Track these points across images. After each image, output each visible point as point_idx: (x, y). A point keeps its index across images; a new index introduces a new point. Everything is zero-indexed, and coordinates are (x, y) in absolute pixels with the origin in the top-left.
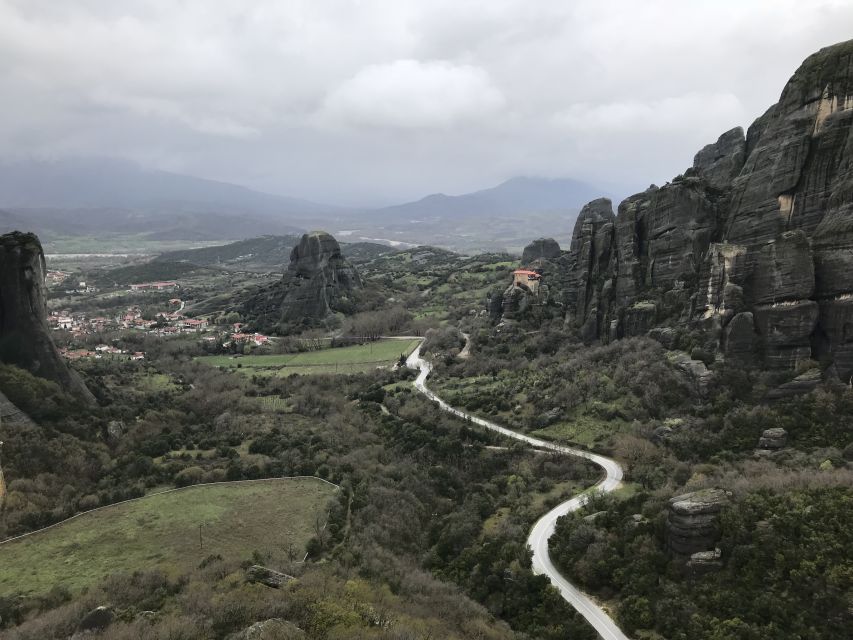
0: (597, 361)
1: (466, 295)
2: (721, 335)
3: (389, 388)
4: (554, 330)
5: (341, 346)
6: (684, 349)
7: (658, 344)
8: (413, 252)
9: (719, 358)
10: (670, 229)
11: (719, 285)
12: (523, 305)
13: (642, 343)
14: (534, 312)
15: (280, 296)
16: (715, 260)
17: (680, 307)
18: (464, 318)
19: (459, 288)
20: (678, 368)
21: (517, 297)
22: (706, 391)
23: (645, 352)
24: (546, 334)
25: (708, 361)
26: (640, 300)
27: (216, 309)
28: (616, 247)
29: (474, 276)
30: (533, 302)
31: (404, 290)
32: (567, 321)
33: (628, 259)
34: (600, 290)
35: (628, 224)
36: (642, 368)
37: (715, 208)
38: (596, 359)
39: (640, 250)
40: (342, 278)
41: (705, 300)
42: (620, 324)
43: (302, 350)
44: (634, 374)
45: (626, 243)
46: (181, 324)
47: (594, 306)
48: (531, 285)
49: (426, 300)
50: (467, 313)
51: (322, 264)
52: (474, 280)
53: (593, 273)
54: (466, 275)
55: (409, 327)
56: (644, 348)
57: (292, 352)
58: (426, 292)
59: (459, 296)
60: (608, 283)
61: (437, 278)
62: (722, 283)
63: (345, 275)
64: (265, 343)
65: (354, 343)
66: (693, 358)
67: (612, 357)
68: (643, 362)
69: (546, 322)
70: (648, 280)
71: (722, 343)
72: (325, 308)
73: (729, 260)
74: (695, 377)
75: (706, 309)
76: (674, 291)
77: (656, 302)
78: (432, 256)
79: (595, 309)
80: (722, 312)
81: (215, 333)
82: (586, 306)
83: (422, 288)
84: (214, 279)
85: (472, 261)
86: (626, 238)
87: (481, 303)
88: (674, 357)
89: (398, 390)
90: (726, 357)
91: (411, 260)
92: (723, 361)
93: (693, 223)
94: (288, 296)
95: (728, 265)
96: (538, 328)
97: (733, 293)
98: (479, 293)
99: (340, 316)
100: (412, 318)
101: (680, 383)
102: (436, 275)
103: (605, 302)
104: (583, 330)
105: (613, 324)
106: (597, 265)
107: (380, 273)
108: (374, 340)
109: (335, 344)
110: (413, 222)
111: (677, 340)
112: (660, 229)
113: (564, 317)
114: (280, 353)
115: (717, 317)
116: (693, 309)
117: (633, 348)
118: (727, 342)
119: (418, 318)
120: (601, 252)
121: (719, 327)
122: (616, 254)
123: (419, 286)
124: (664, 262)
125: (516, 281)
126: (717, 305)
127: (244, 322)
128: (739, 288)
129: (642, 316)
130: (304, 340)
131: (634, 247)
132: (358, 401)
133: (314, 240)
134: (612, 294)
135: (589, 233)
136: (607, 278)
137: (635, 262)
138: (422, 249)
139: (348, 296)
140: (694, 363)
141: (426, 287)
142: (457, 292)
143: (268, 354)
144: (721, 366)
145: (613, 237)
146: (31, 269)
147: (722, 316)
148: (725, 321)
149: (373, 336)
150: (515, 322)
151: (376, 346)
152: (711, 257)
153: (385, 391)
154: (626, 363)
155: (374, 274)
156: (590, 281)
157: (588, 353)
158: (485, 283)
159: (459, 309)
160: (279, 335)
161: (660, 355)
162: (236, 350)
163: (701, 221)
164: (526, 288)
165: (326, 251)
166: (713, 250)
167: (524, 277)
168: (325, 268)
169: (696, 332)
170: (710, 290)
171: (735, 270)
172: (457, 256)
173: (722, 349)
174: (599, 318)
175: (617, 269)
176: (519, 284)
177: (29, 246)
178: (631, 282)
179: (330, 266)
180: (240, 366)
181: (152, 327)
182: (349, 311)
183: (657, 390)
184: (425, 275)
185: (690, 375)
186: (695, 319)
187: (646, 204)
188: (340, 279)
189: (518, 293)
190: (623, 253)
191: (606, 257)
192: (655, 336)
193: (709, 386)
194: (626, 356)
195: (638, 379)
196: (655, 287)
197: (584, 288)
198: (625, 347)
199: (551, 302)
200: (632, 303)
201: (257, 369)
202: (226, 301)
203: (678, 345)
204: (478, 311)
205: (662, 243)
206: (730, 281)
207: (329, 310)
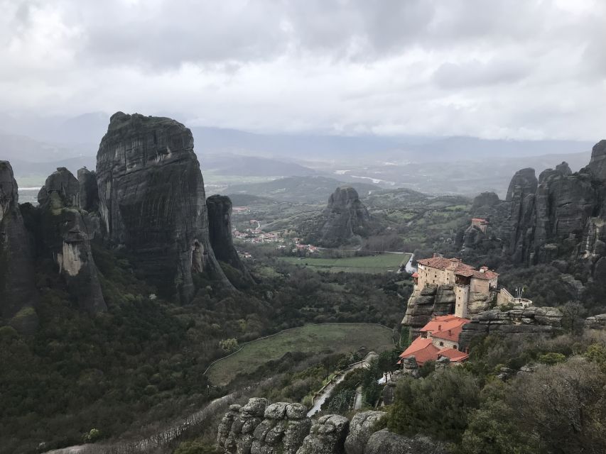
0: (521, 276)
1: (436, 227)
2: (592, 268)
3: (400, 283)
4: (496, 256)
5: (361, 256)
6: (571, 274)
7: (556, 270)
8: (396, 192)
9: (590, 280)
10: (569, 203)
11: (593, 241)
12: (477, 239)
13: (547, 268)
14: (484, 244)
15: (322, 223)
16: (591, 227)
17: (572, 249)
18: (436, 243)
19: (431, 222)
20: (566, 283)
21: (473, 234)
22: (581, 297)
23: (549, 274)
24: (491, 258)
25: (584, 281)
26: (548, 243)
27: (280, 228)
28: (535, 209)
29: (441, 214)
30: (483, 238)
31: (396, 222)
32: (503, 251)
33: (543, 218)
34: (524, 234)
35: (543, 196)
36: (546, 282)
37: (597, 193)
38: (521, 275)
39: (550, 213)
40: (359, 214)
41: (585, 248)
42: (536, 255)
43: (339, 257)
44: (542, 285)
45: (541, 208)
46: (263, 236)
47: (520, 243)
48: (482, 227)
49: (410, 229)
50: (438, 239)
51: (348, 206)
52: (442, 217)
53: (521, 223)
54: (435, 213)
55: (401, 246)
56: (548, 271)
57: (333, 258)
58: (410, 223)
59: (432, 227)
60: (530, 230)
61: (416, 215)
62: (595, 240)
63: (361, 213)
64: (316, 251)
65: (369, 255)
66: (576, 279)
67: (530, 274)
68: (547, 279)
69: (491, 250)
70: (554, 230)
71: (592, 272)
72: (350, 232)
73: (599, 228)
74: (576, 289)
75: (586, 253)
76: (569, 239)
77: (558, 245)
78: (408, 196)
79: (521, 245)
80: (594, 255)
81: (284, 243)
82: (516, 244)
83: (407, 221)
84: (268, 206)
85: (436, 200)
86: (542, 205)
87: (447, 233)
88: (565, 277)
89: (405, 285)
90: (594, 280)
91: (394, 198)
92: (592, 281)
93: (583, 200)
94: (327, 223)
95: (598, 231)
96: (486, 254)
97: (600, 246)
98: (445, 226)
99: (359, 237)
100: (402, 240)
101: (567, 292)
102: (415, 212)
103: (527, 242)
104: (513, 257)
105: (532, 255)
106: (523, 219)
107: (378, 210)
108: (380, 253)
109: (358, 255)
110: (387, 163)
111: (568, 268)
112: (563, 202)
113: (502, 248)
114: (326, 258)
115: (590, 258)
116: (579, 252)
117: (542, 271)
118: (595, 272)
119: (406, 240)
120: (526, 212)
121: (591, 263)
122: (536, 213)
123: (405, 219)
124: (564, 221)
125: (472, 225)
126: (591, 251)
127: (300, 237)
128: (604, 243)
129: (549, 253)
130: (340, 251)
131: (546, 210)
132: (382, 289)
133: (344, 191)
134: (532, 237)
135: (519, 199)
136: (529, 227)
137: (547, 220)
138: (402, 191)
139: (363, 225)
140: (575, 282)
141: (409, 220)
142: (431, 225)
143: (319, 258)
144: (590, 284)
145: (534, 203)
146: (228, 214)
147: (593, 258)
148: (595, 260)
149: (380, 251)
150: (472, 250)
151: (383, 257)
152: (589, 225)
153: (398, 285)
154: (538, 279)
155: (375, 210)
156: (518, 228)
157: (516, 271)
158: (448, 219)
159: (432, 236)
160: (323, 246)
161: (557, 275)
162: (301, 254)
163: (588, 200)
164: (479, 229)
165: (351, 198)
166: (590, 221)
167: (478, 222)
168: (350, 208)
169: (579, 264)
170: (588, 242)
171: (602, 233)
172: (425, 196)
173: (592, 275)
174: (524, 251)
175: (536, 222)
176: (475, 227)
177: (227, 203)
178: (543, 231)
179: (353, 207)
180: (307, 264)
181: (247, 237)
182: (364, 235)
183: (554, 294)
184: (408, 212)
185: (573, 288)
186: (579, 257)
187: (557, 178)
188: (357, 214)
189: (474, 232)
190: (540, 213)
191: (529, 214)
192: (556, 265)
193: (583, 294)
194: (537, 276)
195: (544, 288)
196: (559, 236)
197: (515, 232)
198: (538, 270)
199: (494, 239)
200: (543, 244)
201: (317, 266)
202: (286, 223)
203: (568, 270)
204: (445, 238)
205: (563, 210)
206: (599, 239)
207: (352, 234)
